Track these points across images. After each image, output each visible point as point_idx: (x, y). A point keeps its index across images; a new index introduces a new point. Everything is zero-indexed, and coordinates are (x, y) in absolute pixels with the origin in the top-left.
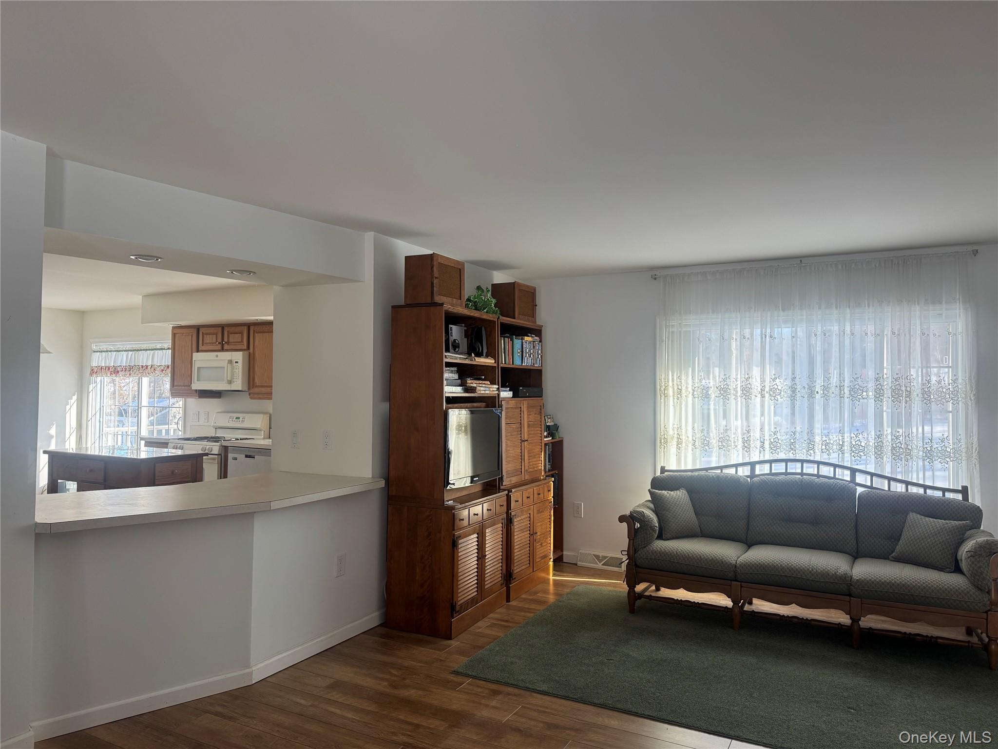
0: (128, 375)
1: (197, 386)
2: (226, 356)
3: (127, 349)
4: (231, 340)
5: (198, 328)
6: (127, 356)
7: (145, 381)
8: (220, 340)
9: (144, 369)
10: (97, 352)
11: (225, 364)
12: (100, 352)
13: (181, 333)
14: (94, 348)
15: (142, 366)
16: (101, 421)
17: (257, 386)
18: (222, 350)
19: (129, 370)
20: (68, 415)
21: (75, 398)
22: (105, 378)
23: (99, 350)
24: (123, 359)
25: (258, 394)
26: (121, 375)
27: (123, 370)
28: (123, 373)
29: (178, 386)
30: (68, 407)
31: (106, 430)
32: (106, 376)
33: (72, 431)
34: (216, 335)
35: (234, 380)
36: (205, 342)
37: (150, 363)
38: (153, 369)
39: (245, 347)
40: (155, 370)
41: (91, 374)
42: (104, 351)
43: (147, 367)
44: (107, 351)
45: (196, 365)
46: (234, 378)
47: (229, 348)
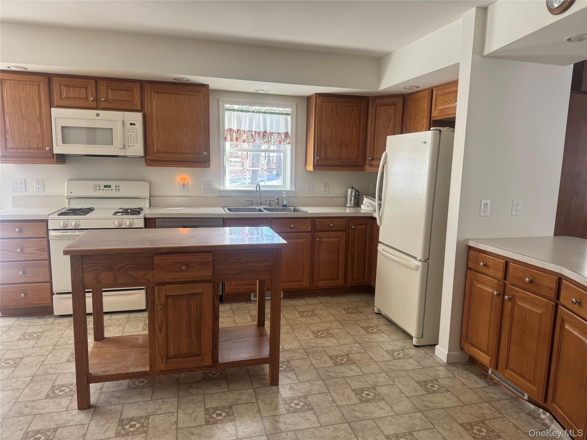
4: (112, 97)
5: (48, 77)
29: (14, 148)
34: (86, 88)
35: (129, 144)
36: (65, 95)
39: (138, 108)
45: (58, 124)
46: (130, 142)
47: (109, 107)
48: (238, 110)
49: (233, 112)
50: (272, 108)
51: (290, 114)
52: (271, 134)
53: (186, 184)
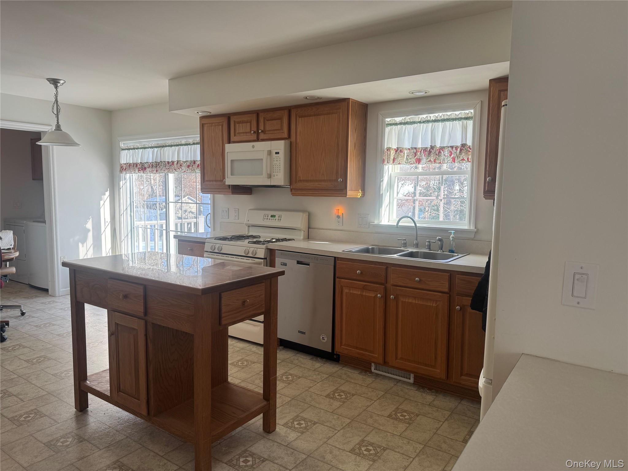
0: (155, 172)
1: (230, 181)
2: (262, 147)
3: (153, 145)
4: (268, 128)
5: (228, 117)
6: (153, 152)
7: (171, 177)
8: (255, 128)
9: (170, 166)
10: (125, 149)
11: (264, 156)
12: (127, 149)
13: (210, 123)
14: (122, 146)
15: (168, 162)
16: (132, 215)
17: (300, 181)
18: (258, 140)
19: (156, 166)
20: (102, 210)
21: (107, 193)
22: (133, 175)
23: (127, 148)
24: (149, 156)
25: (302, 190)
26: (148, 172)
27: (149, 167)
28: (150, 169)
29: (208, 181)
30: (102, 202)
31: (137, 223)
32: (134, 173)
33: (107, 224)
34: (250, 122)
35: (274, 174)
36: (237, 132)
37: (176, 159)
38: (179, 165)
39: (286, 135)
40: (181, 165)
41: (121, 171)
42: (132, 149)
43: (173, 162)
44: (134, 149)
45: (229, 158)
46: (275, 171)
47: (265, 138)
48: (401, 124)
49: (394, 127)
50: (444, 113)
51: (472, 118)
52: (442, 148)
53: (341, 216)
